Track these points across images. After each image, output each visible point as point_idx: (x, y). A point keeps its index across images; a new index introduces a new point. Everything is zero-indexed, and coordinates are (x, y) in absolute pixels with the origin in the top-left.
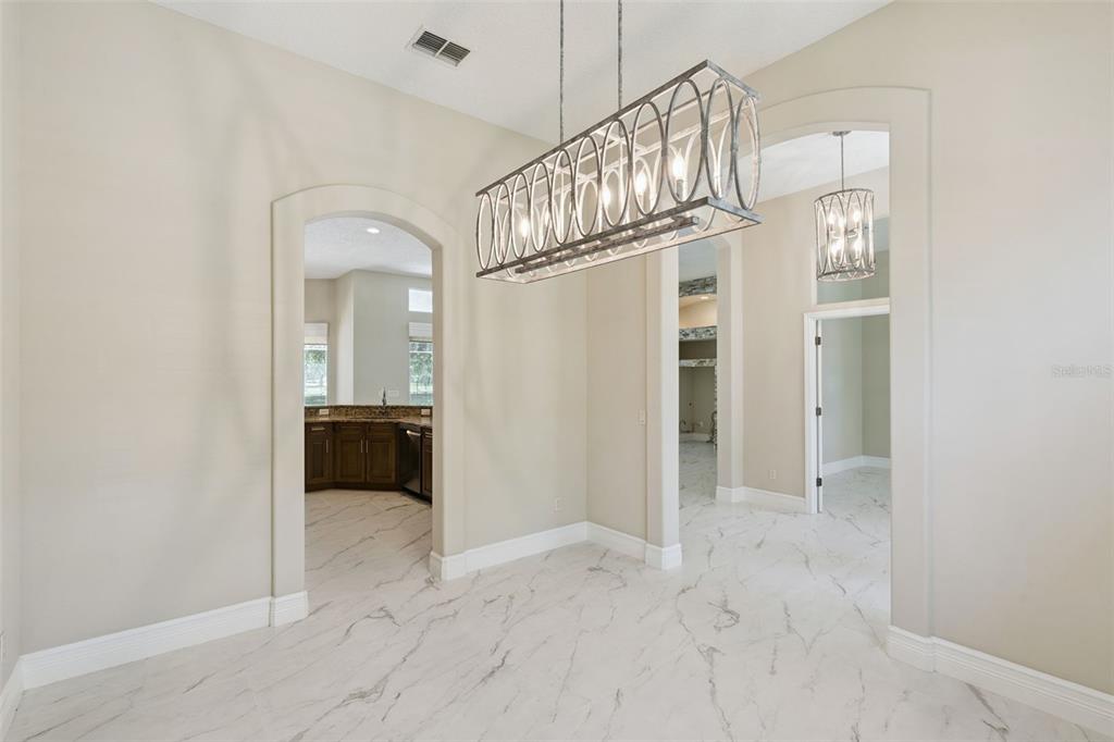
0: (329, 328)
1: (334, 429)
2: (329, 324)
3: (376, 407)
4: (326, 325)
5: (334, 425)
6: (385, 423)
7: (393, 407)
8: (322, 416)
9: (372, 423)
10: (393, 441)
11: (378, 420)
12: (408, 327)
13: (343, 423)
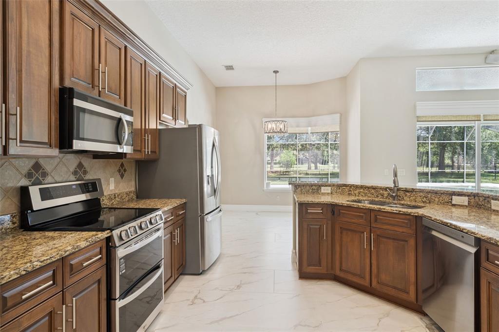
0: (341, 118)
1: (333, 213)
2: (341, 115)
3: (386, 189)
4: (338, 115)
5: (333, 209)
6: (399, 214)
7: (406, 191)
8: (323, 194)
9: (379, 211)
10: (412, 242)
11: (387, 208)
12: (415, 107)
13: (342, 206)
